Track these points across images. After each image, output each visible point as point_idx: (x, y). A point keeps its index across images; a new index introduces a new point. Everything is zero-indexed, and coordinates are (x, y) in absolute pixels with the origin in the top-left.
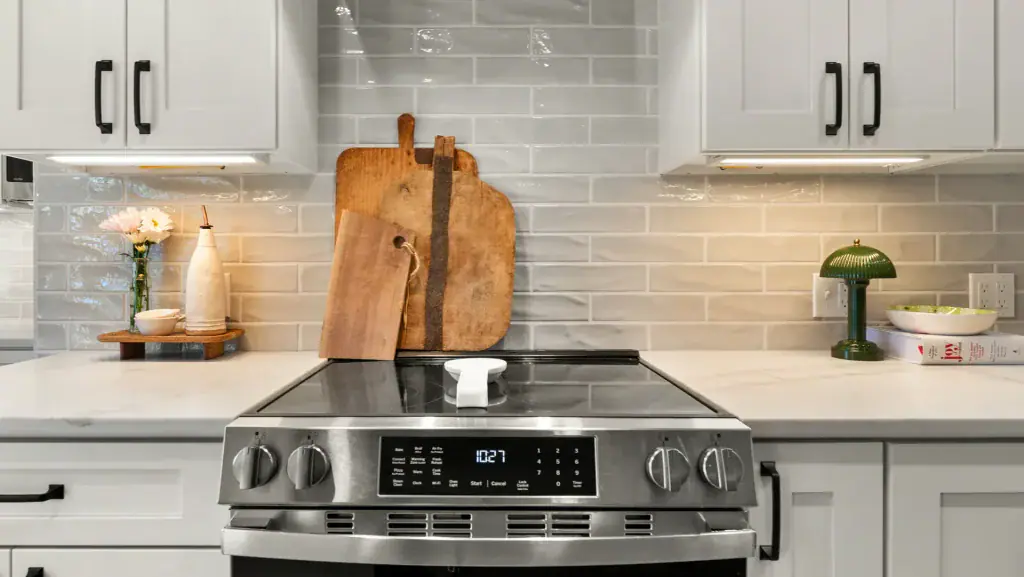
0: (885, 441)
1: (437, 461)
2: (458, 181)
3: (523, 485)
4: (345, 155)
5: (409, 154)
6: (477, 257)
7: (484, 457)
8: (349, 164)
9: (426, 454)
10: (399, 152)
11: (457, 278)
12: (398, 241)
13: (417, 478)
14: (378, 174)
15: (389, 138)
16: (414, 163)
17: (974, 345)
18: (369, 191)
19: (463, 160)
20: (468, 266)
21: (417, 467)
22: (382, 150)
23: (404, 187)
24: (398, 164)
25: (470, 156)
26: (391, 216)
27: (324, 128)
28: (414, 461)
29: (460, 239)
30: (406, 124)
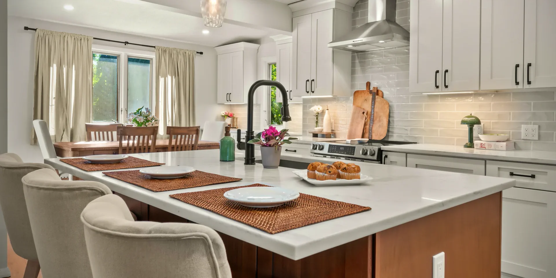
0: (407, 153)
1: (335, 148)
2: (377, 98)
3: (345, 153)
4: (355, 92)
5: (368, 92)
6: (380, 117)
7: (341, 148)
8: (356, 94)
9: (334, 147)
10: (366, 91)
11: (375, 122)
12: (363, 113)
13: (333, 151)
14: (362, 97)
15: (364, 88)
16: (369, 94)
17: (489, 144)
18: (360, 100)
19: (380, 93)
20: (378, 119)
21: (333, 149)
22: (363, 91)
23: (366, 100)
24: (366, 94)
25: (382, 91)
26: (363, 107)
27: (352, 86)
28: (333, 148)
29: (377, 113)
30: (368, 84)
